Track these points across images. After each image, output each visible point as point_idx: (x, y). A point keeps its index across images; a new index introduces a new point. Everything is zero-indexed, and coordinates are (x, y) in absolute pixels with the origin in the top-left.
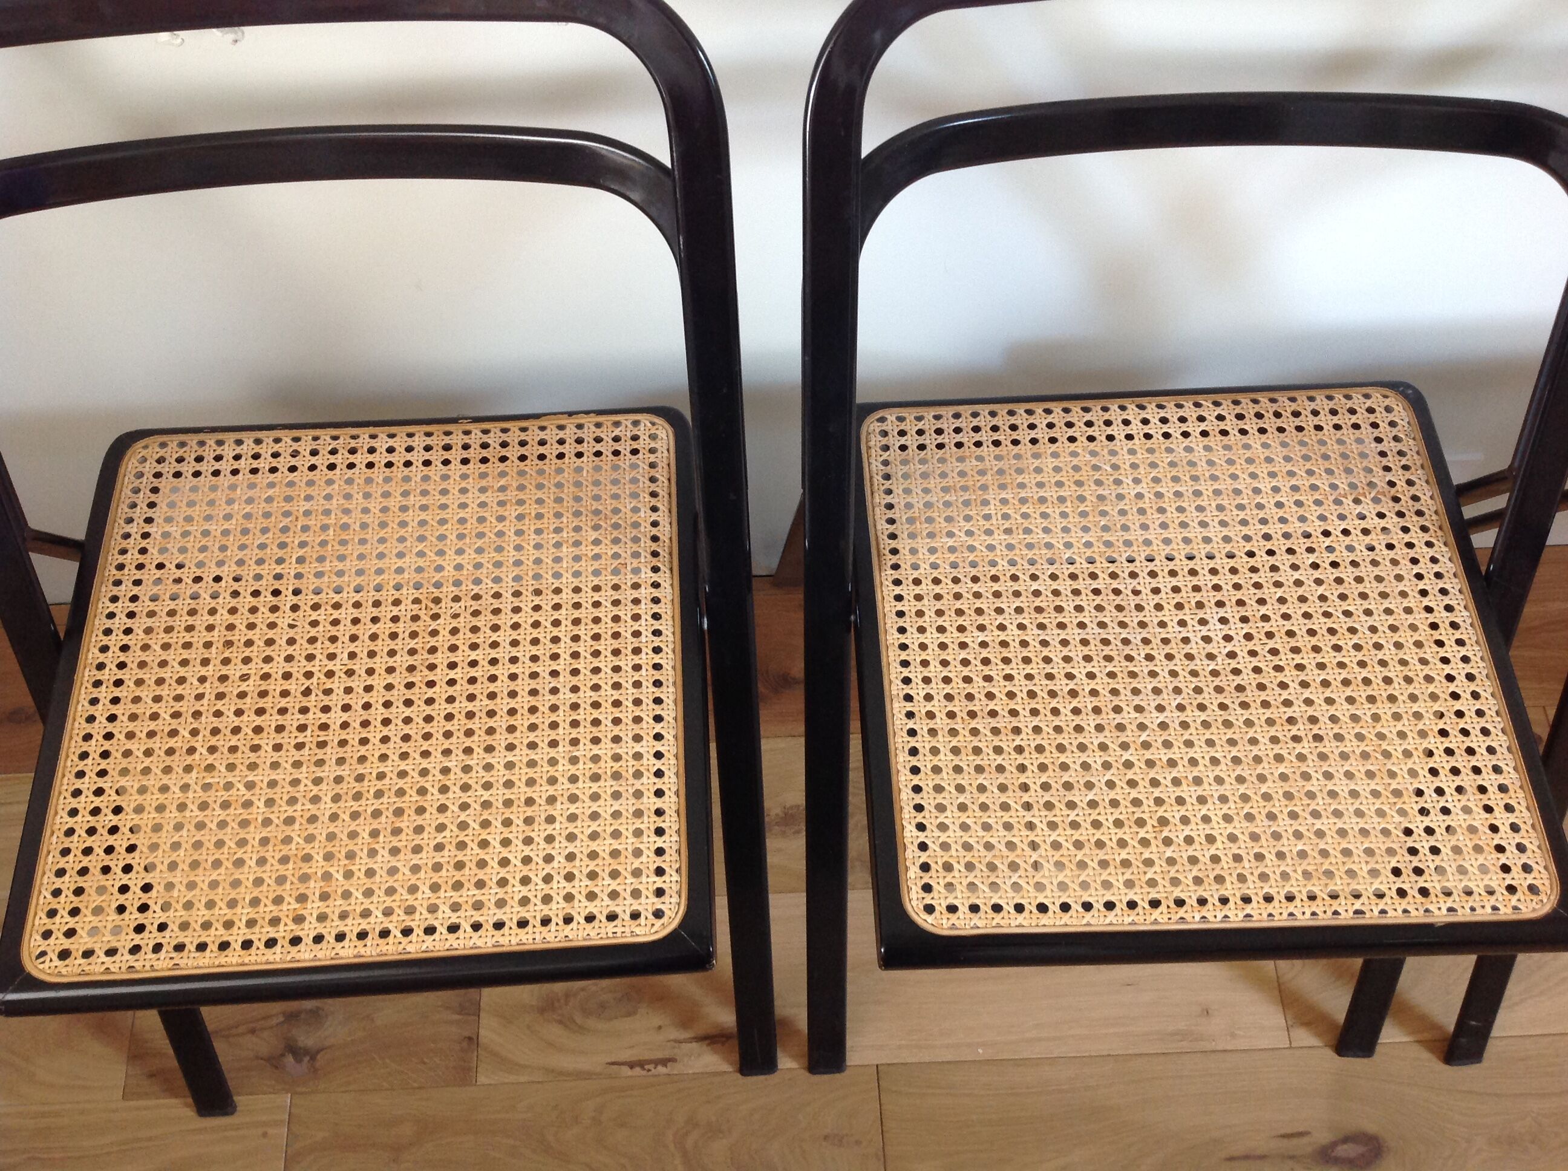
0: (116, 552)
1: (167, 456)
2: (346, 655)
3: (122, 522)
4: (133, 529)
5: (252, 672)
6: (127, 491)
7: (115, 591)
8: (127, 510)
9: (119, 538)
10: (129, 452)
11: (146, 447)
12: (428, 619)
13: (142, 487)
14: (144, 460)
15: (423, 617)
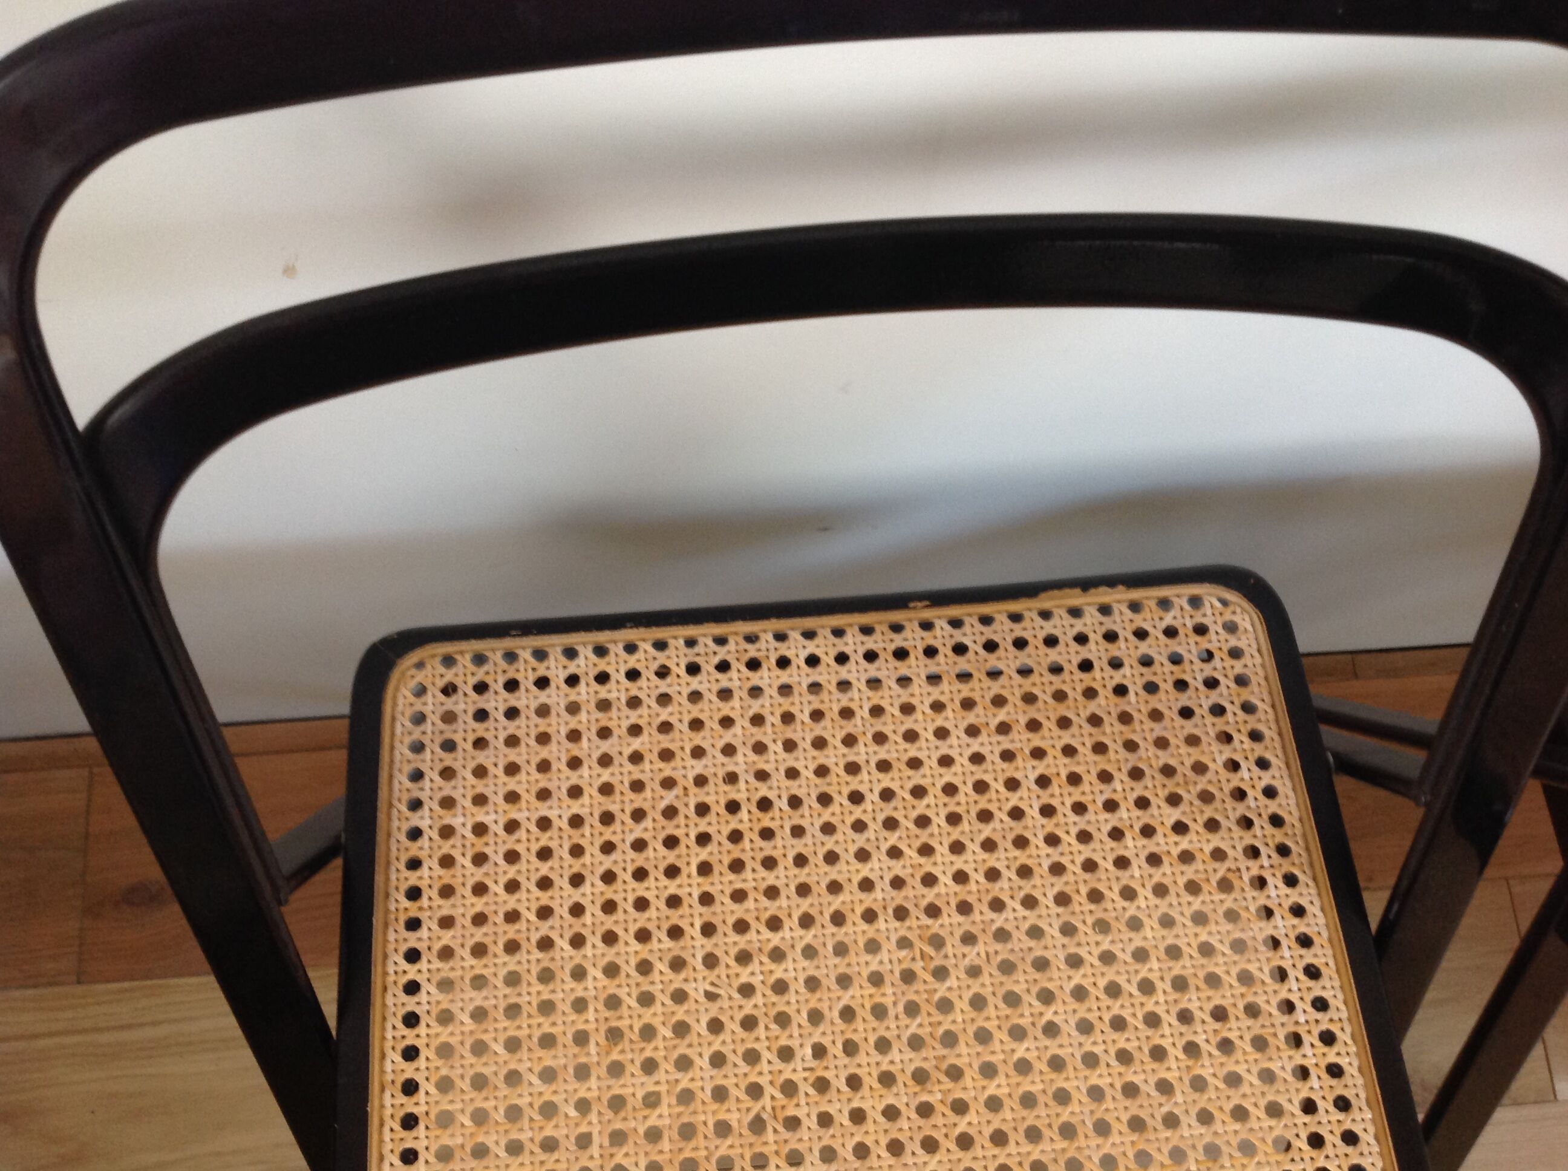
0: (402, 866)
1: (458, 682)
2: (809, 1051)
3: (404, 808)
4: (422, 820)
5: (663, 1088)
6: (403, 751)
7: (412, 940)
8: (408, 784)
9: (403, 838)
10: (395, 676)
11: (420, 665)
12: (929, 978)
13: (426, 740)
14: (421, 691)
15: (922, 974)
